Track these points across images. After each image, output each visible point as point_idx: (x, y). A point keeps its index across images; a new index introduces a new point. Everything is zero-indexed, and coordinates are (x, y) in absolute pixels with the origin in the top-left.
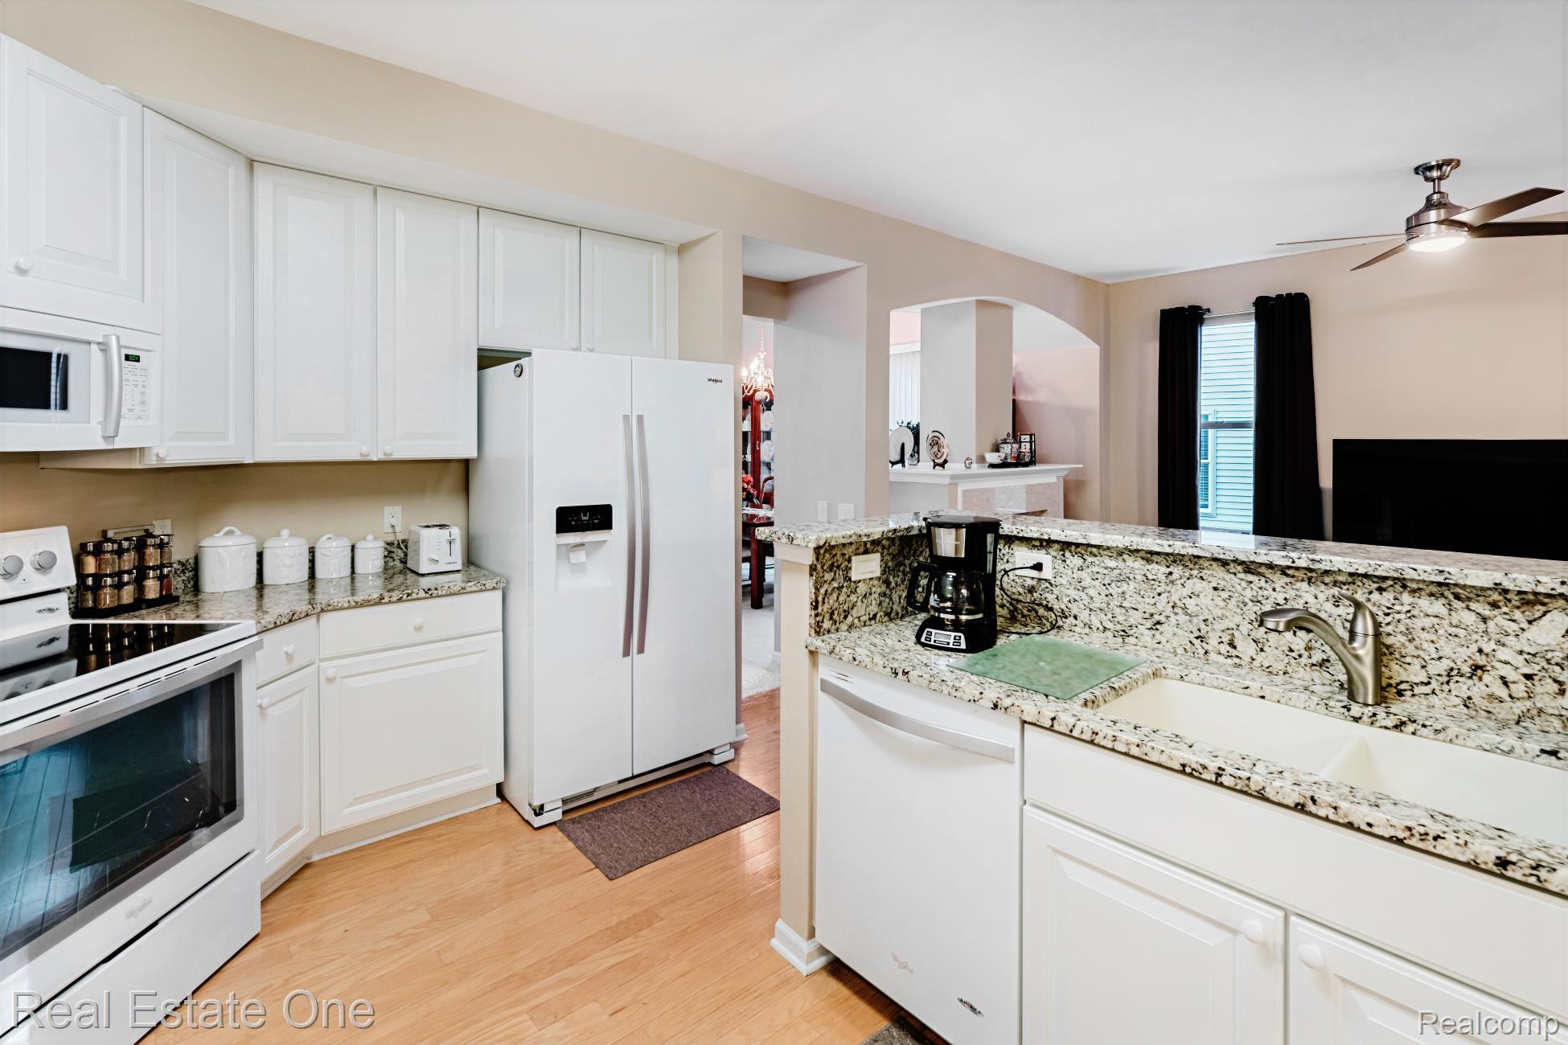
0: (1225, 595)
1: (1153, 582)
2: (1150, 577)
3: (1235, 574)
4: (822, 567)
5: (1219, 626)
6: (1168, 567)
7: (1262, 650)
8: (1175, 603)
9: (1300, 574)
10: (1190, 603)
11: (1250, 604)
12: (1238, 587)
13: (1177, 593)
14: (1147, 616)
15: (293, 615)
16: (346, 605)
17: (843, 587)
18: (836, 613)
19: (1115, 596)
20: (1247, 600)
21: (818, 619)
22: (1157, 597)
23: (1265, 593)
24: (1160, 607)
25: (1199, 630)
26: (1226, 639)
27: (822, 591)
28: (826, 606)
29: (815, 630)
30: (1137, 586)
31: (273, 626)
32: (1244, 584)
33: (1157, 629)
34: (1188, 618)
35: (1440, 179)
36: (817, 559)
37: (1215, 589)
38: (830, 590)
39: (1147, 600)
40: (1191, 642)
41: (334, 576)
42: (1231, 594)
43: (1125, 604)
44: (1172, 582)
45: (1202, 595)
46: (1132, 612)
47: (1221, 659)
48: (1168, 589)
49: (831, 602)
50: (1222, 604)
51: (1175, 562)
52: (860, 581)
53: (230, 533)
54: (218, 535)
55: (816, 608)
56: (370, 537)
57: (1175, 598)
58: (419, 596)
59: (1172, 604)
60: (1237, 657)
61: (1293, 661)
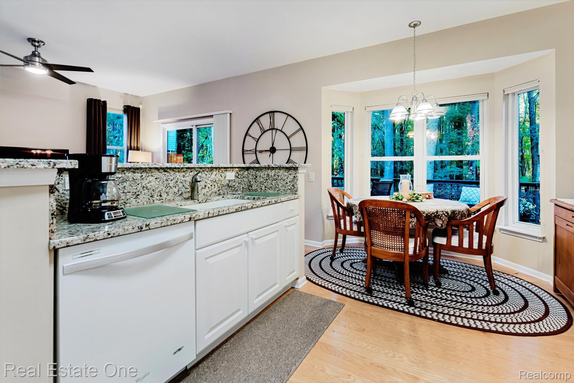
0: (158, 180)
1: (136, 180)
2: (135, 178)
3: (161, 173)
5: (157, 191)
6: (141, 174)
7: (168, 195)
8: (144, 186)
9: (177, 170)
10: (148, 185)
11: (165, 181)
12: (162, 177)
13: (145, 182)
14: (134, 194)
19: (121, 189)
20: (164, 180)
22: (137, 185)
23: (169, 177)
24: (138, 189)
25: (151, 194)
26: (159, 195)
30: (130, 183)
32: (164, 176)
33: (137, 198)
34: (148, 190)
37: (156, 179)
39: (134, 187)
40: (149, 199)
42: (160, 179)
43: (125, 191)
44: (143, 179)
45: (152, 182)
46: (128, 194)
47: (158, 201)
48: (141, 182)
50: (158, 183)
51: (143, 171)
57: (143, 184)
59: (142, 187)
60: (162, 199)
61: (175, 196)
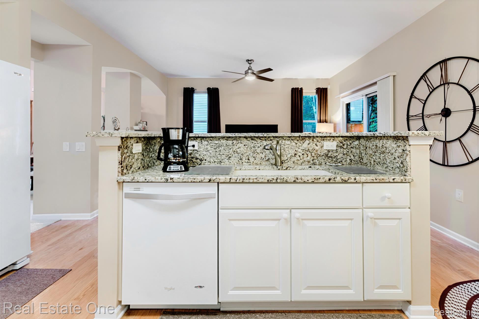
0: (247, 147)
1: (228, 146)
2: (228, 145)
3: (249, 141)
4: (124, 147)
5: (245, 155)
6: (232, 141)
7: (255, 159)
8: (234, 151)
9: (263, 139)
10: (238, 150)
11: (253, 148)
12: (250, 144)
13: (235, 148)
14: (227, 156)
17: (130, 156)
18: (128, 166)
19: (218, 151)
20: (252, 147)
21: (122, 168)
22: (230, 150)
23: (256, 145)
24: (230, 153)
25: (241, 157)
26: (247, 158)
27: (124, 157)
28: (125, 163)
29: (121, 173)
30: (224, 148)
32: (251, 143)
33: (230, 159)
34: (238, 154)
35: (251, 63)
36: (122, 144)
37: (244, 145)
38: (126, 157)
39: (227, 151)
40: (238, 161)
42: (248, 146)
43: (221, 153)
44: (234, 145)
45: (241, 148)
46: (222, 155)
47: (246, 164)
48: (232, 147)
49: (126, 162)
50: (246, 149)
51: (234, 139)
52: (135, 154)
55: (121, 164)
57: (234, 149)
59: (233, 151)
60: (250, 162)
61: (262, 160)
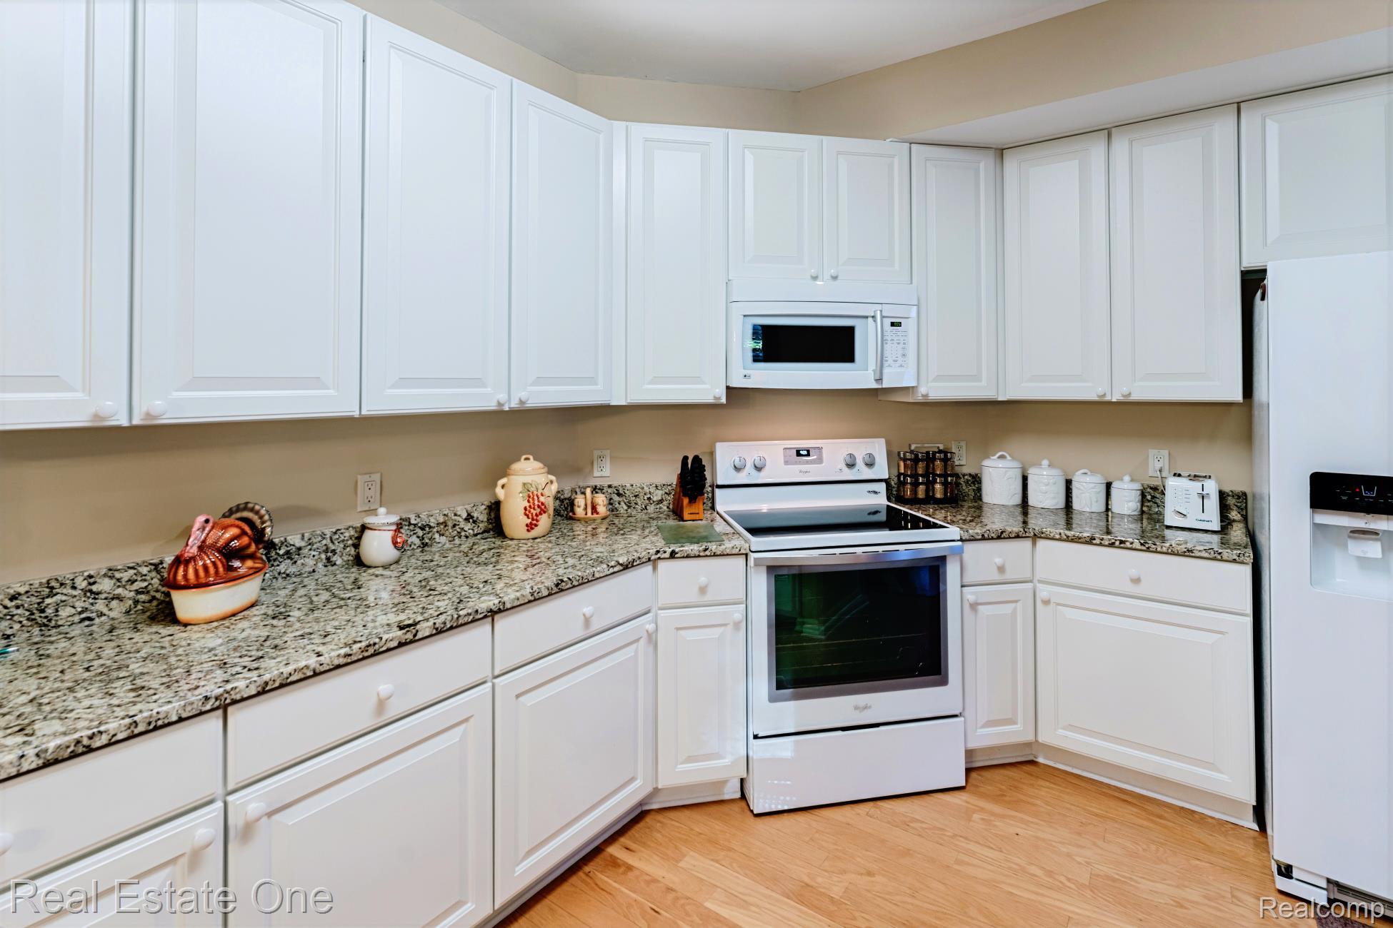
15: (1002, 533)
16: (1058, 537)
31: (980, 537)
41: (1088, 510)
53: (1002, 457)
54: (992, 458)
56: (1127, 478)
58: (1134, 546)
